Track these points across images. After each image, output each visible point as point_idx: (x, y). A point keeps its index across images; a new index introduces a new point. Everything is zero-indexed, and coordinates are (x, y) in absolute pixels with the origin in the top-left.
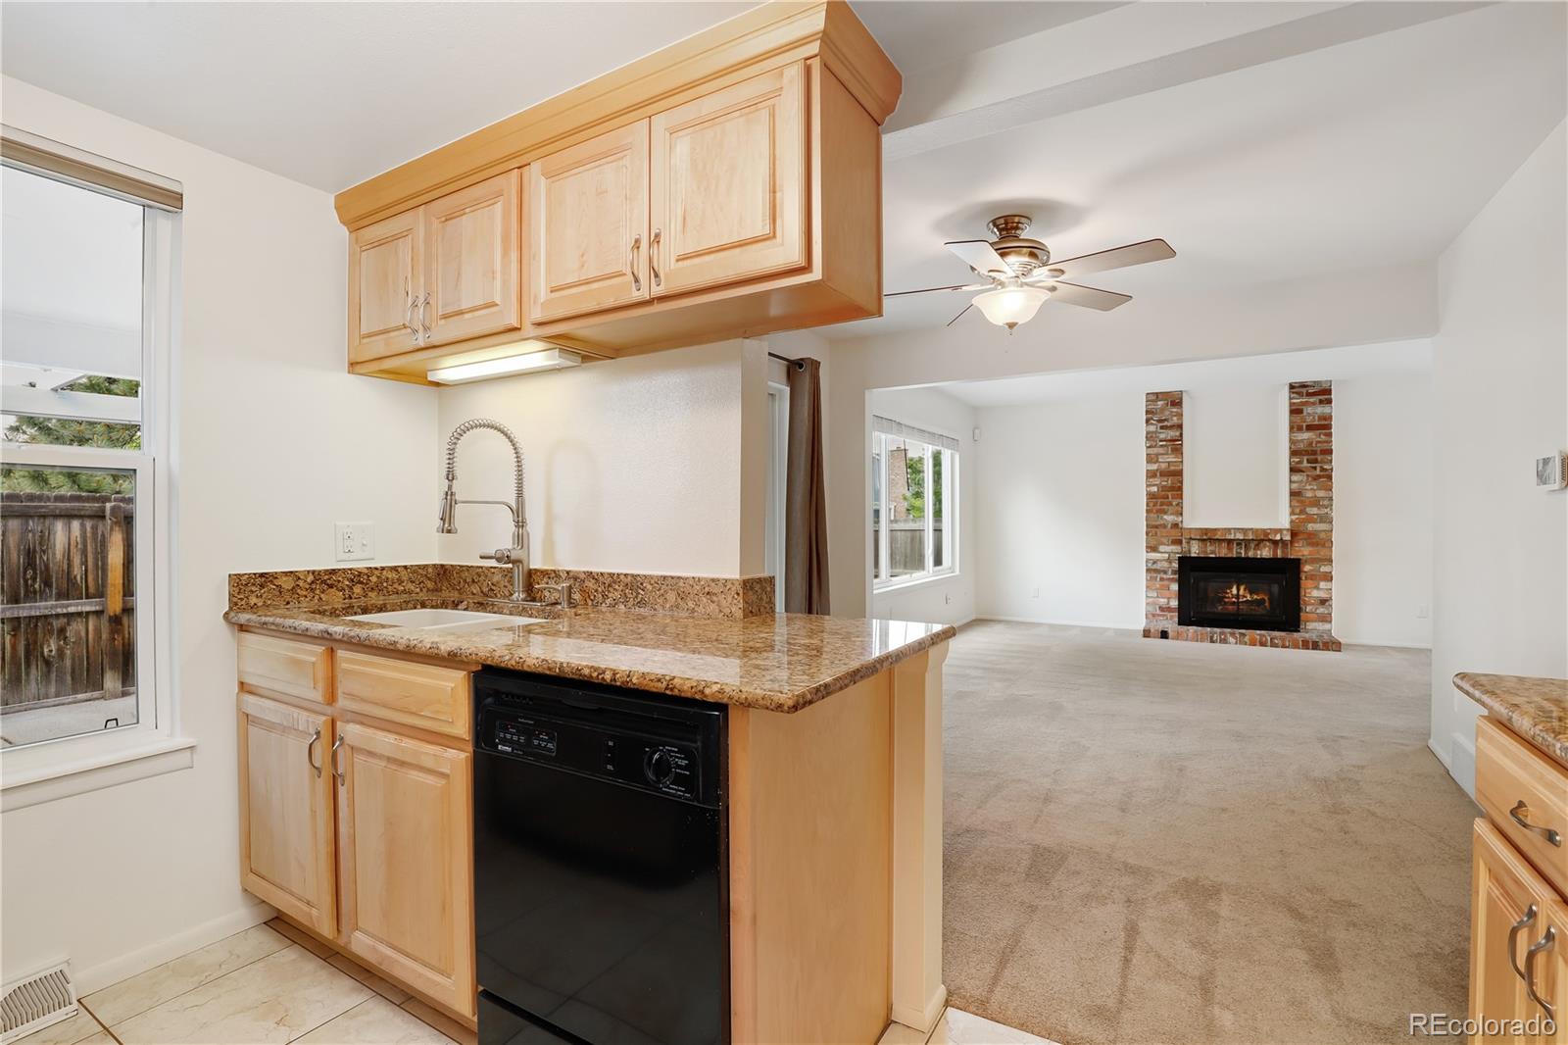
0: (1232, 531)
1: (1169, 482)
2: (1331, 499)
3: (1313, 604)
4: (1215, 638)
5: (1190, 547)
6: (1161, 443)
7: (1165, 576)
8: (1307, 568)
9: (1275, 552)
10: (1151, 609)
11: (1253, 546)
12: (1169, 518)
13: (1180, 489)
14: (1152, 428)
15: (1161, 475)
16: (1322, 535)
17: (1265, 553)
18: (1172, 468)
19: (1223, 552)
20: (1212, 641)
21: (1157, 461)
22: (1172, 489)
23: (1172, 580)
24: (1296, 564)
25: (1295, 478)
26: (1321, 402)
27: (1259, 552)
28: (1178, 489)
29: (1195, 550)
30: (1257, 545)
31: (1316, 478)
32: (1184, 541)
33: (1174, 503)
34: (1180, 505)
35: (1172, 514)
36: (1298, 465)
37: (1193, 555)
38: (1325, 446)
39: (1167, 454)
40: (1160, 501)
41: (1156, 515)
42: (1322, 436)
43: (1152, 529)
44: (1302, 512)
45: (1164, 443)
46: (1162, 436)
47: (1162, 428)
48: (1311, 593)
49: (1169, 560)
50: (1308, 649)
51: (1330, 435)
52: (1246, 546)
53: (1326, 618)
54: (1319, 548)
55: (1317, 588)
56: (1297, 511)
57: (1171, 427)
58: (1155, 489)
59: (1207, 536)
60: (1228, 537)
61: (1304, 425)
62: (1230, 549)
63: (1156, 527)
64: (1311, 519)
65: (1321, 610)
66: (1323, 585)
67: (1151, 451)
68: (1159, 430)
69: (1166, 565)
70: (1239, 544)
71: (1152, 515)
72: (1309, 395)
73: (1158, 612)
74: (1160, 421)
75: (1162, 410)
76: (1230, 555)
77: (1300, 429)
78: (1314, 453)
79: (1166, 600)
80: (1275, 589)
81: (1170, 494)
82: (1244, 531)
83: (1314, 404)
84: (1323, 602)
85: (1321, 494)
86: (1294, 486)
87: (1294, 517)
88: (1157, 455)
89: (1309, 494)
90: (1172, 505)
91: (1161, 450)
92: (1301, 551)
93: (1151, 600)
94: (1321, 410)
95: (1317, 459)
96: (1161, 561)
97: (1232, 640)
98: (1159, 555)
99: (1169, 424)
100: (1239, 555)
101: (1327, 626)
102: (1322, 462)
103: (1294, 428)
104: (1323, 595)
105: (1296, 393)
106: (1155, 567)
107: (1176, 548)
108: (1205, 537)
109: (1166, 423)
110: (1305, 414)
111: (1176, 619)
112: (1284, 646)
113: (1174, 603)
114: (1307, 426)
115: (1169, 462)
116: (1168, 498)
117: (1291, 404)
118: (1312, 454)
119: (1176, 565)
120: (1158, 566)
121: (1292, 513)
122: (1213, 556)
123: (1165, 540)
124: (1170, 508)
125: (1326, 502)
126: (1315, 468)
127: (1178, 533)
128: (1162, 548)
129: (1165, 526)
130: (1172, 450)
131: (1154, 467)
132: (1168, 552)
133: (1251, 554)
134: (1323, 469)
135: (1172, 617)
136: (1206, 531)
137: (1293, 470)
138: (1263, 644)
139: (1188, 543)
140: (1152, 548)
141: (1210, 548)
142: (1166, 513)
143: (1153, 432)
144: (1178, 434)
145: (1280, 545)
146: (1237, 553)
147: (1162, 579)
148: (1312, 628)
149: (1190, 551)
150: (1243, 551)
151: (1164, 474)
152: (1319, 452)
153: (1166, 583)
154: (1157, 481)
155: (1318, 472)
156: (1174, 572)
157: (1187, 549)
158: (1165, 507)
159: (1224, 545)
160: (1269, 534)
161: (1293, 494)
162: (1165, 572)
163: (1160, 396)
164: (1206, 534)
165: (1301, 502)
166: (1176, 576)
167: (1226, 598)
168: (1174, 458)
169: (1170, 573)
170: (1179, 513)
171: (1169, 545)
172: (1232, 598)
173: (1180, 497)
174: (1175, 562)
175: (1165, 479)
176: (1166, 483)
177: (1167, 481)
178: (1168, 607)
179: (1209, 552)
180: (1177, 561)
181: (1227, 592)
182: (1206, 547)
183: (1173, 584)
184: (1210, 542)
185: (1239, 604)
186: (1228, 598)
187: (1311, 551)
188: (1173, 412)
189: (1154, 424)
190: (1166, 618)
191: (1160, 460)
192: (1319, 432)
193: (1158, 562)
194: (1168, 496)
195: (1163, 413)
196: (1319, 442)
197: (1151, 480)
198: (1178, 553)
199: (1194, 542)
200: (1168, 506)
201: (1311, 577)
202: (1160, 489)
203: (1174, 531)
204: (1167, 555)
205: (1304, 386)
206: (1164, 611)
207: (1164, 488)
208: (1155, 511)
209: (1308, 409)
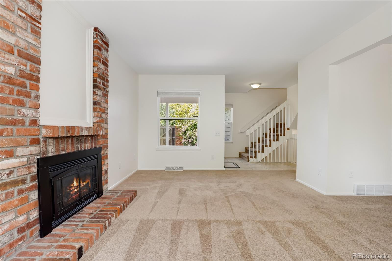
1: (28, 67)
2: (107, 109)
3: (104, 175)
5: (46, 146)
6: (20, 13)
7: (23, 187)
8: (102, 152)
12: (28, 112)
13: (38, 80)
15: (19, 55)
16: (106, 132)
17: (89, 145)
18: (31, 51)
19: (69, 148)
21: (14, 34)
23: (30, 189)
25: (99, 93)
26: (106, 49)
27: (86, 145)
29: (51, 151)
31: (104, 95)
32: (42, 140)
33: (33, 95)
34: (37, 97)
35: (30, 108)
36: (99, 85)
37: (50, 154)
38: (107, 77)
39: (26, 30)
40: (16, 88)
41: (12, 108)
42: (106, 71)
44: (100, 116)
45: (23, 15)
48: (104, 168)
49: (27, 166)
51: (108, 71)
53: (107, 181)
54: (105, 139)
55: (105, 164)
58: (11, 70)
61: (102, 59)
62: (72, 145)
63: (13, 123)
64: (103, 122)
65: (106, 177)
66: (106, 161)
69: (24, 172)
70: (77, 140)
71: (7, 106)
72: (103, 42)
73: (16, 237)
76: (73, 151)
79: (25, 216)
81: (28, 83)
84: (106, 172)
85: (105, 105)
86: (98, 98)
87: (98, 119)
88: (16, 25)
90: (30, 97)
91: (20, 23)
92: (100, 142)
93: (6, 227)
94: (106, 54)
95: (105, 84)
96: (18, 168)
98: (16, 160)
103: (95, 56)
106: (11, 178)
107: (34, 149)
111: (37, 233)
113: (35, 215)
115: (28, 42)
116: (25, 87)
119: (35, 169)
120: (15, 176)
122: (63, 153)
123: (22, 140)
124: (28, 100)
127: (34, 132)
128: (20, 152)
129: (22, 123)
130: (31, 30)
131: (9, 39)
132: (26, 157)
133: (83, 148)
139: (45, 142)
140: (5, 153)
141: (61, 146)
142: (24, 105)
144: (38, 14)
145: (94, 138)
146: (76, 147)
147: (20, 192)
149: (47, 151)
150: (79, 146)
151: (23, 55)
152: (105, 80)
153: (25, 195)
154: (14, 60)
155: (105, 92)
156: (33, 179)
157: (44, 149)
159: (70, 141)
161: (95, 103)
162: (23, 181)
165: (100, 109)
166: (36, 183)
167: (72, 191)
168: (32, 40)
169: (28, 180)
170: (36, 107)
171: (27, 146)
172: (75, 189)
173: (37, 88)
174: (34, 167)
175: (24, 61)
176: (25, 68)
177: (26, 66)
178: (29, 223)
179: (61, 149)
180: (36, 165)
181: (72, 186)
182: (58, 145)
183: (32, 193)
184: (61, 140)
185: (79, 191)
186: (73, 190)
187: (103, 142)
190: (28, 238)
191: (18, 34)
192: (105, 67)
193: (15, 171)
194: (26, 84)
196: (105, 74)
197: (6, 56)
198: (36, 155)
199: (50, 140)
200: (26, 97)
201: (104, 158)
202: (18, 74)
203: (33, 128)
204: (25, 160)
205: (102, 34)
206: (24, 232)
207: (21, 74)
208: (11, 102)
209: (103, 50)
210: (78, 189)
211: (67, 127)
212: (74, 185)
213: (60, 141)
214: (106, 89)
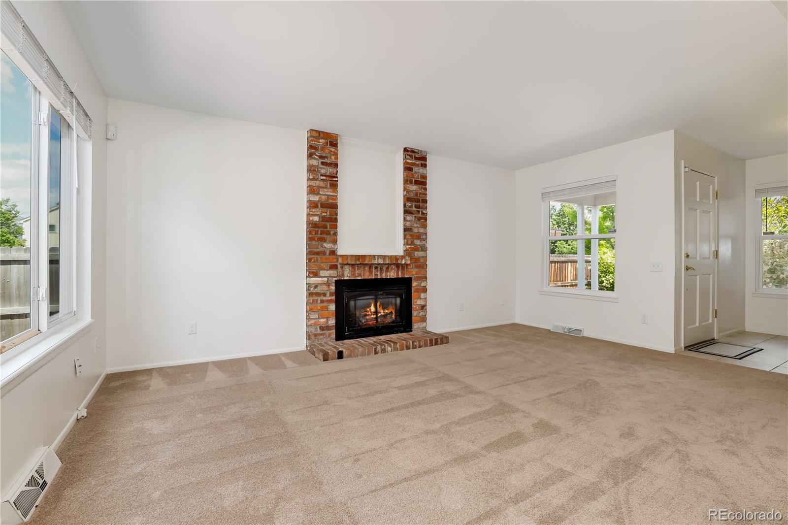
0: (376, 257)
1: (327, 213)
2: (426, 234)
3: (417, 310)
5: (343, 271)
6: (322, 178)
7: (324, 298)
8: (414, 284)
9: (398, 273)
10: (312, 329)
11: (384, 269)
12: (328, 246)
13: (336, 220)
14: (314, 162)
15: (321, 207)
16: (422, 260)
17: (392, 274)
18: (330, 201)
19: (364, 274)
20: (376, 353)
21: (318, 194)
22: (330, 219)
23: (330, 301)
24: (408, 281)
25: (408, 218)
26: (422, 165)
27: (388, 273)
28: (333, 220)
29: (347, 275)
30: (388, 268)
31: (419, 219)
32: (339, 266)
33: (332, 233)
34: (335, 234)
35: (330, 242)
36: (410, 209)
37: (346, 278)
38: (424, 197)
39: (326, 188)
40: (320, 230)
41: (317, 243)
42: (422, 190)
43: (312, 255)
44: (412, 243)
45: (324, 178)
46: (323, 171)
47: (323, 163)
48: (416, 302)
49: (328, 284)
51: (426, 189)
52: (380, 269)
53: (424, 319)
54: (421, 269)
55: (419, 298)
56: (410, 242)
57: (329, 165)
58: (316, 219)
59: (360, 261)
60: (372, 262)
61: (413, 179)
62: (371, 272)
63: (318, 253)
64: (416, 249)
65: (422, 314)
66: (422, 295)
67: (313, 183)
68: (320, 166)
69: (325, 288)
70: (376, 268)
71: (314, 243)
72: (417, 159)
73: (319, 331)
74: (321, 157)
75: (323, 149)
76: (370, 278)
77: (411, 182)
78: (418, 201)
79: (325, 320)
80: (398, 300)
81: (328, 224)
82: (384, 257)
83: (418, 165)
84: (422, 307)
85: (422, 230)
86: (408, 224)
87: (408, 247)
88: (319, 187)
89: (416, 230)
90: (330, 234)
91: (322, 184)
92: (411, 273)
93: (312, 322)
94: (422, 170)
95: (420, 205)
96: (321, 284)
97: (389, 349)
98: (319, 279)
99: (328, 162)
100: (376, 277)
101: (424, 325)
102: (422, 208)
103: (406, 181)
104: (422, 303)
105: (409, 155)
106: (316, 290)
107: (332, 272)
108: (357, 263)
109: (326, 160)
110: (412, 171)
111: (334, 336)
113: (332, 322)
114: (415, 181)
115: (327, 195)
116: (326, 228)
117: (405, 163)
118: (417, 202)
119: (333, 288)
120: (318, 290)
121: (405, 244)
122: (359, 278)
123: (324, 265)
124: (328, 236)
125: (424, 237)
126: (419, 212)
127: (333, 260)
128: (322, 273)
129: (324, 253)
130: (330, 186)
131: (315, 198)
132: (326, 278)
133: (384, 276)
134: (423, 214)
135: (330, 335)
136: (358, 257)
137: (406, 212)
138: (408, 347)
139: (342, 268)
140: (312, 273)
141: (358, 272)
142: (324, 240)
143: (314, 166)
144: (335, 171)
145: (400, 268)
147: (322, 301)
148: (416, 328)
149: (343, 275)
150: (379, 274)
151: (325, 205)
152: (421, 201)
153: (325, 304)
154: (318, 211)
155: (420, 215)
156: (331, 294)
157: (341, 273)
158: (324, 236)
159: (367, 268)
160: (398, 260)
161: (405, 230)
162: (325, 295)
163: (322, 135)
165: (411, 235)
166: (334, 298)
168: (331, 192)
169: (328, 295)
170: (335, 242)
171: (327, 270)
172: (371, 315)
173: (336, 227)
174: (332, 285)
175: (325, 210)
176: (326, 214)
177: (326, 213)
178: (328, 326)
179: (357, 275)
180: (334, 284)
181: (368, 310)
182: (355, 271)
183: (330, 304)
184: (357, 266)
185: (376, 318)
186: (369, 315)
187: (417, 272)
188: (331, 151)
189: (317, 159)
190: (326, 337)
191: (321, 193)
192: (421, 186)
193: (319, 286)
194: (327, 225)
195: (324, 151)
196: (420, 194)
197: (313, 210)
198: (334, 277)
199: (346, 267)
200: (327, 234)
201: (417, 290)
202: (321, 220)
203: (332, 257)
204: (326, 279)
205: (413, 152)
206: (324, 330)
207: (323, 219)
208: (316, 239)
209: (415, 169)
210: (375, 316)
211: (356, 256)
212: (370, 309)
213: (357, 268)
214: (422, 211)
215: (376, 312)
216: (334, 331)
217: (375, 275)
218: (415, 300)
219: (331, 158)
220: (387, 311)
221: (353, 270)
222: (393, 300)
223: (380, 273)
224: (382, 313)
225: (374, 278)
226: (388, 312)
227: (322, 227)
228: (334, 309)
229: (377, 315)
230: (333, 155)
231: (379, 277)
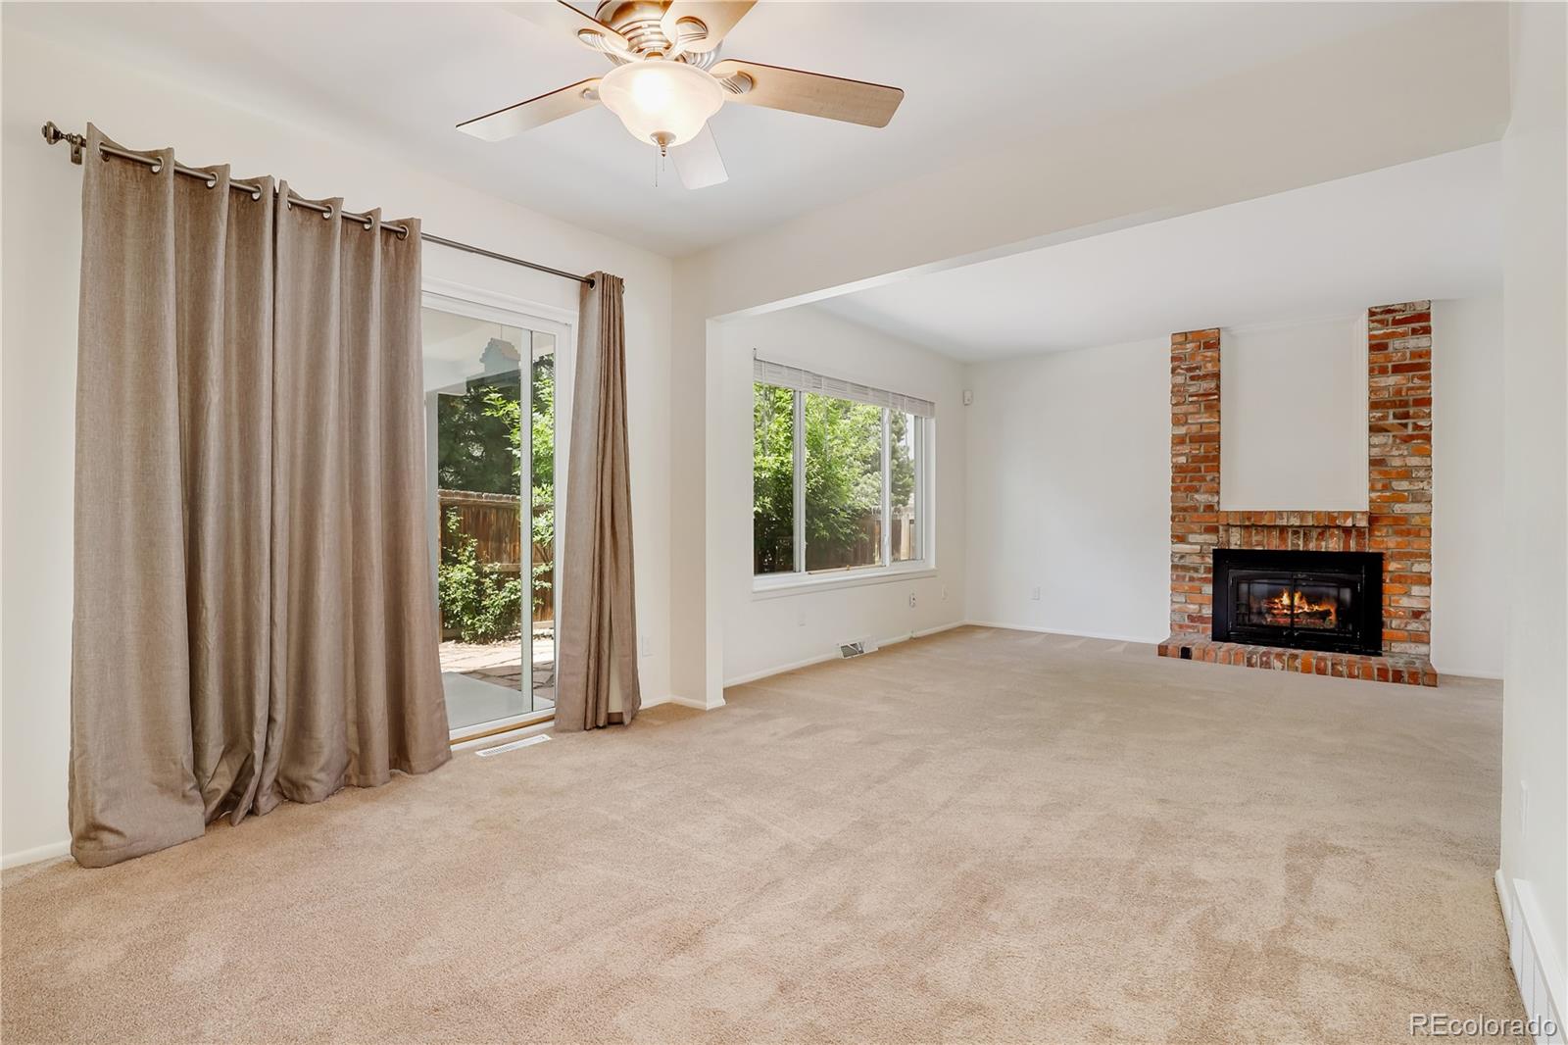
0: (1285, 515)
1: (1201, 450)
2: (1429, 468)
3: (1400, 617)
4: (1254, 661)
5: (1228, 536)
6: (1191, 399)
7: (1195, 575)
8: (1392, 566)
9: (1346, 543)
10: (1177, 617)
11: (1314, 534)
12: (1202, 498)
13: (1217, 458)
14: (1180, 380)
15: (1191, 442)
16: (1416, 520)
17: (1333, 544)
18: (1205, 431)
19: (1274, 543)
20: (1250, 664)
21: (1186, 423)
22: (1206, 459)
23: (1205, 580)
24: (1376, 561)
25: (1378, 439)
26: (1414, 331)
27: (1323, 544)
28: (1213, 460)
29: (1236, 541)
30: (1321, 534)
31: (1407, 439)
32: (1221, 528)
33: (1208, 478)
34: (1217, 481)
35: (1206, 492)
36: (1381, 423)
37: (1232, 547)
38: (1420, 395)
39: (1199, 413)
40: (1189, 475)
41: (1184, 495)
42: (1416, 380)
43: (1180, 512)
44: (1385, 488)
45: (1195, 398)
46: (1192, 390)
47: (1192, 378)
48: (1397, 602)
49: (1201, 554)
50: (1387, 681)
51: (1428, 378)
52: (1305, 534)
53: (1422, 638)
54: (1411, 538)
55: (1408, 594)
56: (1379, 486)
57: (1205, 377)
58: (1182, 460)
59: (1251, 522)
60: (1279, 522)
61: (1390, 365)
62: (1283, 539)
63: (1185, 510)
64: (1399, 498)
65: (1414, 626)
66: (1416, 590)
67: (1178, 410)
68: (1189, 382)
69: (1197, 559)
70: (1296, 533)
71: (1179, 494)
72: (1396, 322)
73: (1187, 622)
75: (1193, 356)
76: (1283, 548)
77: (1383, 371)
78: (1404, 404)
79: (1197, 607)
80: (1347, 593)
81: (1203, 466)
82: (1302, 514)
83: (1403, 335)
84: (1417, 614)
85: (1414, 461)
86: (1376, 451)
87: (1374, 495)
88: (1186, 415)
89: (1397, 462)
90: (1205, 480)
91: (1191, 409)
92: (1385, 541)
93: (1176, 606)
94: (1414, 342)
95: (1408, 412)
96: (1190, 554)
97: (1277, 664)
98: (1188, 546)
99: (1201, 373)
100: (1295, 548)
101: (1422, 649)
102: (1417, 416)
103: (1376, 370)
104: (1417, 605)
105: (1376, 321)
106: (1182, 562)
107: (1211, 538)
108: (1247, 523)
109: (1197, 372)
110: (1391, 349)
111: (1210, 633)
112: (1351, 676)
113: (1208, 611)
114: (1393, 366)
115: (1201, 424)
116: (1200, 471)
117: (1371, 337)
118: (1401, 406)
119: (1210, 560)
120: (1187, 561)
121: (1372, 489)
122: (1260, 548)
123: (1195, 527)
124: (1203, 484)
125: (1422, 474)
126: (1405, 426)
127: (1213, 519)
128: (1192, 538)
129: (1195, 509)
130: (1205, 408)
131: (1182, 430)
132: (1201, 543)
133: (1312, 546)
134: (1416, 427)
135: (1204, 630)
136: (1248, 515)
137: (1374, 429)
138: (1321, 671)
139: (1227, 531)
140: (1179, 538)
141: (1255, 538)
142: (1197, 491)
143: (1180, 385)
144: (1213, 385)
145: (1354, 532)
146: (1293, 544)
147: (1192, 579)
148: (1398, 652)
149: (1228, 542)
150: (1301, 543)
151: (1195, 439)
152: (1411, 403)
153: (1197, 584)
154: (1186, 449)
155: (1410, 431)
156: (1207, 571)
157: (1225, 540)
158: (1194, 483)
159: (1275, 533)
160: (1336, 518)
161: (1375, 463)
162: (1196, 570)
163: (1190, 337)
164: (1249, 519)
165: (1385, 473)
166: (1211, 576)
167: (1275, 609)
168: (1209, 417)
169: (1202, 571)
170: (1215, 491)
171: (1200, 534)
172: (1283, 609)
173: (1217, 469)
174: (1209, 557)
175: (1197, 446)
176: (1198, 452)
177: (1199, 449)
178: (1200, 616)
179: (1254, 543)
180: (1211, 556)
181: (1276, 601)
182: (1250, 536)
183: (1206, 585)
184: (1256, 530)
185: (1293, 616)
186: (1278, 608)
187: (1398, 543)
188: (1207, 357)
189: (1182, 374)
190: (1198, 632)
191: (1189, 421)
192: (1411, 374)
193: (1188, 556)
194: (1200, 468)
195: (1194, 359)
196: (1409, 389)
197: (1178, 448)
198: (1213, 545)
199: (1234, 529)
200: (1199, 481)
201: (1399, 579)
202: (1190, 460)
203: (1207, 515)
204: (1199, 547)
205: (1389, 311)
206: (1195, 622)
207: (1195, 459)
208: (1182, 489)
209: (1395, 344)
210: (1289, 612)
212: (1280, 601)
213: (1254, 532)
214: (1415, 424)
215: (1291, 607)
216: (1211, 625)
217: (1291, 544)
218: (1396, 598)
219: (1206, 368)
220: (1316, 608)
221: (1247, 535)
222: (1333, 592)
223: (1304, 542)
224: (1306, 610)
225: (1290, 549)
226: (1321, 609)
227: (1190, 472)
228: (1211, 592)
229: (1292, 610)
230: (1210, 362)
231: (1301, 549)
